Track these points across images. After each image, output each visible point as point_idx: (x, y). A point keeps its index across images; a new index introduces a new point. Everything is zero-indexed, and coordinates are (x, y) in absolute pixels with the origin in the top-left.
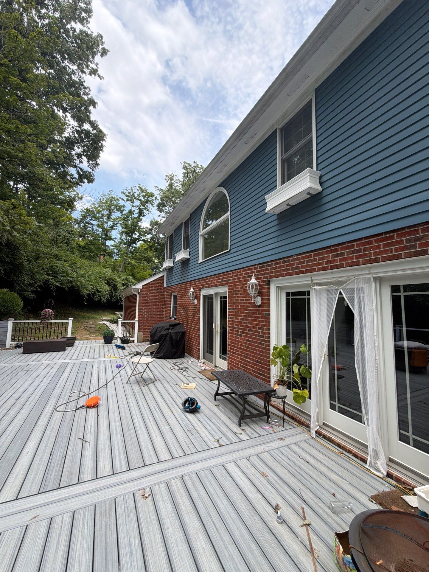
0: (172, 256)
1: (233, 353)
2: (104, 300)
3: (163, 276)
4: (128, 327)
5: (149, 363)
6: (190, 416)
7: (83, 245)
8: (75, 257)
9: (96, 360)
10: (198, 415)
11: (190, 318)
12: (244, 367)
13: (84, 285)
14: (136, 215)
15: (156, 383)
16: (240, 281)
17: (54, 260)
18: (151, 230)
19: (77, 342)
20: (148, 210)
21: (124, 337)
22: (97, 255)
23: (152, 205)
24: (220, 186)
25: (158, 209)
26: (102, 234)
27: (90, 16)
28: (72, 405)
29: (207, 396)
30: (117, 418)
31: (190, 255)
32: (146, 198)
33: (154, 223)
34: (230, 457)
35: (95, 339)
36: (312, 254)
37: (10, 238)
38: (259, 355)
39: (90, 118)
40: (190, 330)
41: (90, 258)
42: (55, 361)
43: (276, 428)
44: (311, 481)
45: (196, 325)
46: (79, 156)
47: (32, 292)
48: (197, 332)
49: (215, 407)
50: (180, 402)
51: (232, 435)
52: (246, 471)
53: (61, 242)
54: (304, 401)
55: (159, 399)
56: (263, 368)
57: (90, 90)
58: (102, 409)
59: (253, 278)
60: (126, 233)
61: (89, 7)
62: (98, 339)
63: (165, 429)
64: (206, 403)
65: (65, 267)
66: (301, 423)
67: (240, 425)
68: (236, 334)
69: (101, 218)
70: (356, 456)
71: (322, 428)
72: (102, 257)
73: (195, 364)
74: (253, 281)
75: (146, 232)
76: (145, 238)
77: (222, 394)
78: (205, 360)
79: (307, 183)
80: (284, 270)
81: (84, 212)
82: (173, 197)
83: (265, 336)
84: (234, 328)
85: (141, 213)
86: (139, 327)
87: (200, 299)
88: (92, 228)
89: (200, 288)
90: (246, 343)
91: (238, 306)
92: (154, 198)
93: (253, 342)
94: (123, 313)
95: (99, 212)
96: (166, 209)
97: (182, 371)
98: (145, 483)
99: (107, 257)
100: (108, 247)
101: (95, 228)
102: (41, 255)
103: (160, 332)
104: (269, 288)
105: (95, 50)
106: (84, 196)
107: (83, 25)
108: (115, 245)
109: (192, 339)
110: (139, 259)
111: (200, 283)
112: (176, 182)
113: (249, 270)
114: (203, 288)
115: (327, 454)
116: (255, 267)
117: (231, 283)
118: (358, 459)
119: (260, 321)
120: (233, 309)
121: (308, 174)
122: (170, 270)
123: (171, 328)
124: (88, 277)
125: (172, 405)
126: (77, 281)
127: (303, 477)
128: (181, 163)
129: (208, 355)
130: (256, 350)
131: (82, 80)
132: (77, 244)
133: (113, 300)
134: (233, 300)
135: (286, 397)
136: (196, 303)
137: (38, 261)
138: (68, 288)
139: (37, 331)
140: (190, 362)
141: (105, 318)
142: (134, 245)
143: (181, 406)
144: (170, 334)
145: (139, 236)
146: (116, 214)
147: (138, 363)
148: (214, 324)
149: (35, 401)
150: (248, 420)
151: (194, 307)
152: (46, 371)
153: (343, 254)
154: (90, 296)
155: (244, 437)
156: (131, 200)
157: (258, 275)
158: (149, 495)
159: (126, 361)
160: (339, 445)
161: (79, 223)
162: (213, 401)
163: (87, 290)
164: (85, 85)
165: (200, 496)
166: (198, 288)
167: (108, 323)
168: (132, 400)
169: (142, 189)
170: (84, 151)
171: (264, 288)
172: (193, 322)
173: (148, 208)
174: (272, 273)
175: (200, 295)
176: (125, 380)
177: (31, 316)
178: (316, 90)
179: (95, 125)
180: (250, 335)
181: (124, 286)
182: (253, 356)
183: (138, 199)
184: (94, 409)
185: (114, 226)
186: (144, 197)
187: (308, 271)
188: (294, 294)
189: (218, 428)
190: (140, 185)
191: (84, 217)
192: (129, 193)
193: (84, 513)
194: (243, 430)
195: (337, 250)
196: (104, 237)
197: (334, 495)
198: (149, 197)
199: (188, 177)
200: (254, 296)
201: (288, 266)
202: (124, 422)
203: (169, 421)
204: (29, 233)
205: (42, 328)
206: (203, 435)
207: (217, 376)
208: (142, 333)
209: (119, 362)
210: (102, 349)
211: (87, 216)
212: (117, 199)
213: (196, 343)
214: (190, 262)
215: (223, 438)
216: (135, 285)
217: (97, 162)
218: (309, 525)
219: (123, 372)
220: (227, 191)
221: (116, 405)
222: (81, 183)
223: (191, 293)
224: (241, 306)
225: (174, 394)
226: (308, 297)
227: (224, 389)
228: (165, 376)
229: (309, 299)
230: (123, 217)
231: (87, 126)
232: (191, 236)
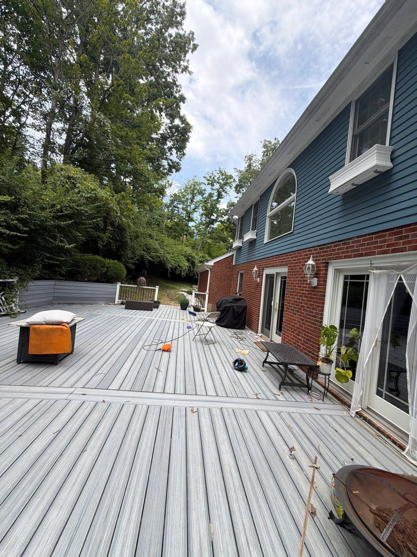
0: (241, 237)
1: (288, 330)
2: (183, 274)
3: (233, 255)
4: (200, 298)
5: (211, 327)
6: (238, 373)
7: (171, 226)
8: (164, 237)
9: (173, 321)
10: (245, 373)
11: (253, 294)
12: (295, 344)
13: (169, 260)
14: (215, 198)
15: (215, 344)
16: (300, 262)
17: (148, 239)
18: (227, 211)
19: (161, 306)
20: (226, 193)
21: (196, 306)
22: (181, 235)
23: (230, 187)
24: (289, 167)
25: (235, 190)
26: (185, 216)
27: (183, 18)
28: (154, 347)
29: (257, 362)
30: (182, 362)
31: (256, 236)
32: (225, 181)
33: (231, 205)
34: (263, 408)
35: (174, 305)
36: (374, 236)
37: (120, 222)
38: (311, 334)
39: (180, 114)
40: (252, 306)
41: (175, 238)
42: (144, 317)
43: (314, 400)
44: (334, 444)
45: (257, 302)
46: (170, 149)
47: (133, 264)
48: (257, 308)
49: (262, 372)
50: (232, 361)
51: (271, 395)
52: (274, 420)
53: (154, 224)
54: (347, 381)
55: (216, 356)
56: (313, 346)
57: (181, 87)
58: (173, 354)
59: (311, 259)
60: (205, 215)
61: (183, 10)
62: (177, 306)
63: (216, 377)
64: (254, 367)
65: (155, 245)
66: (343, 403)
67: (280, 389)
68: (291, 312)
69: (185, 202)
70: (394, 442)
71: (365, 411)
72: (185, 236)
73: (253, 336)
74: (311, 262)
75: (223, 214)
76: (222, 219)
77: (270, 363)
78: (263, 335)
79: (373, 161)
80: (343, 253)
81: (172, 197)
82: (251, 177)
83: (318, 317)
84: (290, 306)
85: (220, 196)
86: (209, 299)
87: (262, 278)
88: (178, 211)
89: (264, 267)
90: (299, 322)
91: (295, 286)
92: (232, 180)
93: (306, 321)
94: (198, 286)
95: (184, 196)
96: (243, 190)
97: (240, 339)
98: (195, 404)
99: (189, 237)
100: (190, 227)
101: (181, 211)
102: (140, 235)
103: (225, 304)
104: (327, 270)
105: (187, 49)
106: (173, 183)
107: (178, 28)
108: (195, 226)
109: (253, 314)
110: (216, 239)
111: (264, 263)
112: (255, 162)
113: (309, 251)
114: (266, 267)
115: (361, 431)
116: (315, 248)
117: (291, 263)
118: (396, 445)
119: (314, 302)
120: (291, 289)
121: (376, 151)
122: (239, 249)
123: (234, 302)
124: (173, 254)
125: (225, 362)
126: (164, 256)
127: (327, 439)
128: (261, 142)
129: (265, 330)
130: (308, 329)
131: (175, 80)
132: (166, 225)
133: (191, 275)
134: (291, 280)
135: (330, 374)
136: (259, 281)
137: (137, 240)
138: (157, 262)
139: (135, 294)
140: (249, 334)
141: (183, 290)
142: (212, 226)
143: (232, 364)
144: (233, 307)
145: (217, 217)
146: (199, 198)
147: (202, 325)
148: (273, 302)
149: (131, 340)
150: (289, 387)
151: (257, 285)
152: (139, 322)
153: (407, 237)
154: (174, 270)
155: (281, 398)
156: (211, 184)
157: (317, 257)
158: (196, 412)
159: (195, 324)
160: (378, 429)
161: (168, 207)
162: (262, 367)
163: (171, 264)
164: (177, 83)
165: (232, 423)
166: (261, 267)
167: (185, 294)
168: (194, 352)
169: (222, 172)
170: (174, 145)
171: (322, 270)
172: (254, 299)
173: (226, 190)
174: (331, 255)
175: (263, 274)
176: (192, 338)
177: (132, 282)
178: (400, 52)
179: (184, 119)
180: (304, 314)
181: (201, 263)
182: (305, 335)
183: (218, 183)
184: (167, 353)
185: (196, 208)
186: (223, 179)
187: (367, 254)
188: (352, 277)
189: (259, 387)
190: (220, 168)
191: (172, 202)
192: (210, 177)
193: (154, 408)
194: (282, 393)
195: (401, 232)
196: (187, 218)
197: (352, 459)
198: (227, 180)
199: (267, 155)
200: (310, 277)
201: (347, 248)
202: (187, 365)
203: (220, 372)
204: (132, 218)
205: (137, 292)
206: (245, 388)
207: (268, 348)
208: (211, 305)
209: (190, 324)
210: (178, 313)
211: (175, 200)
212: (200, 183)
213: (256, 318)
214: (257, 242)
215: (262, 394)
216: (207, 262)
217: (183, 152)
218: (317, 468)
219: (191, 332)
220: (295, 172)
221: (183, 354)
222: (170, 173)
223: (255, 271)
224: (299, 287)
225: (228, 355)
226: (367, 281)
227: (272, 358)
228: (224, 341)
229: (367, 284)
230: (203, 200)
231: (177, 122)
232: (259, 217)
